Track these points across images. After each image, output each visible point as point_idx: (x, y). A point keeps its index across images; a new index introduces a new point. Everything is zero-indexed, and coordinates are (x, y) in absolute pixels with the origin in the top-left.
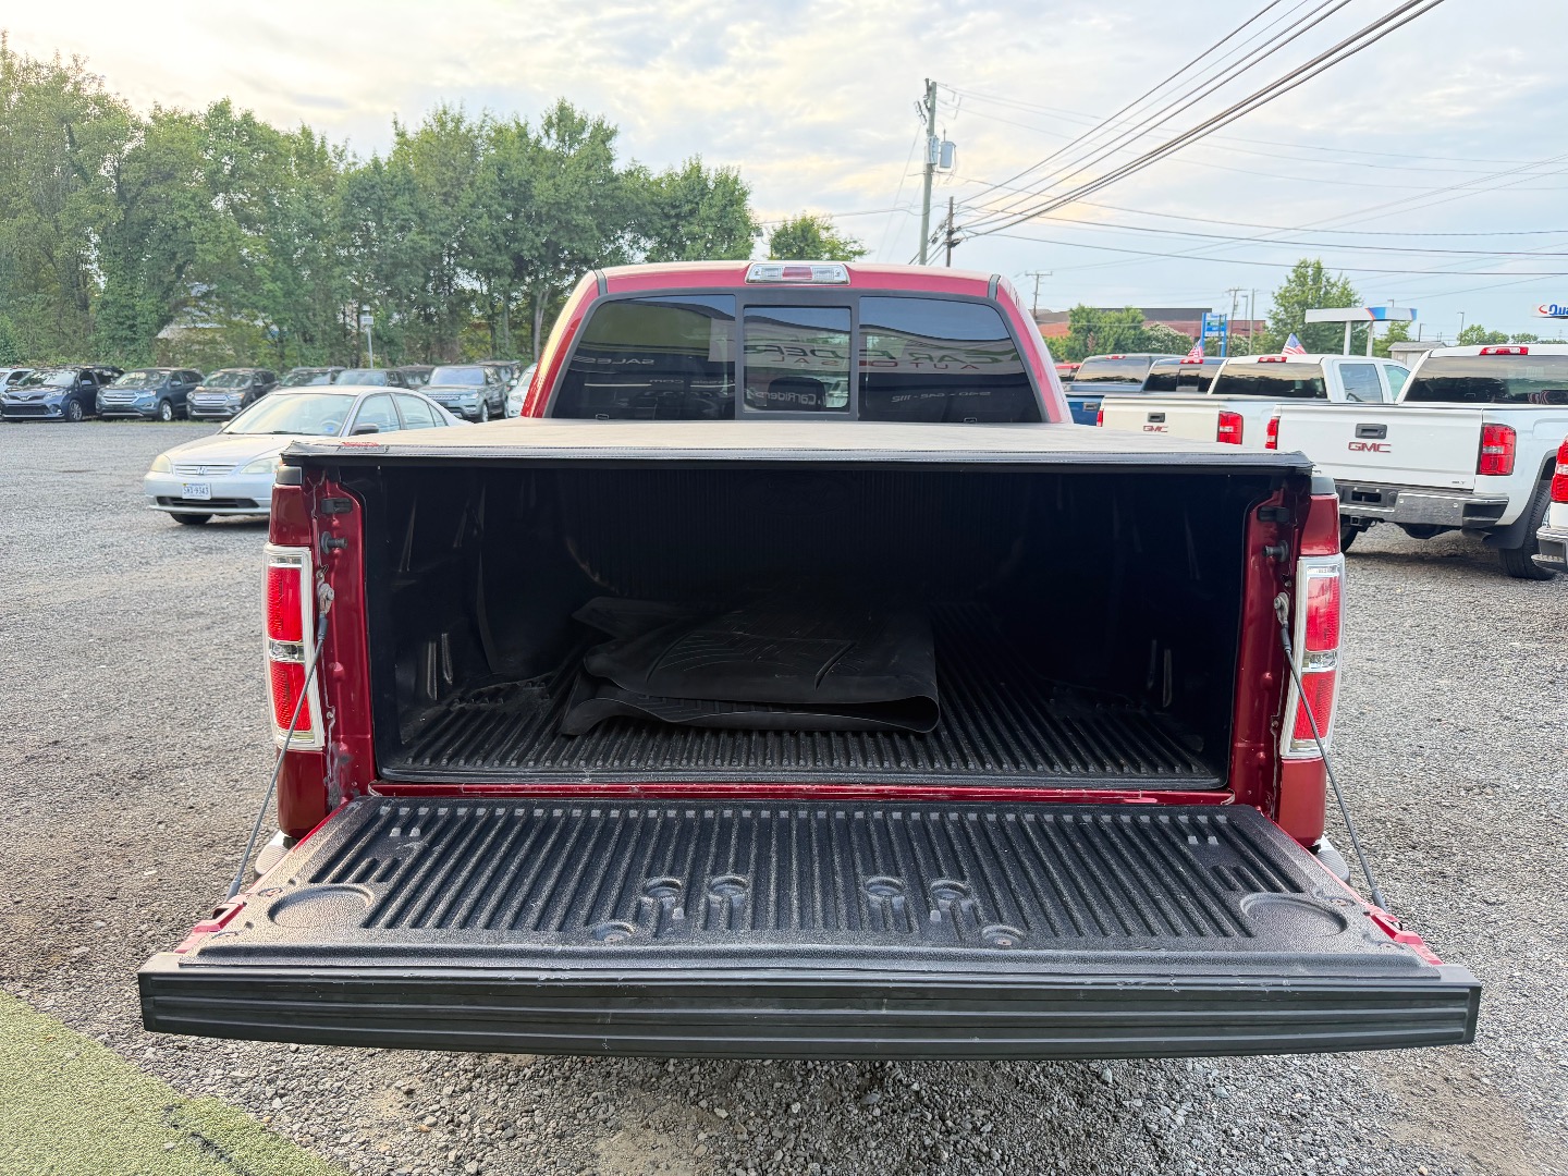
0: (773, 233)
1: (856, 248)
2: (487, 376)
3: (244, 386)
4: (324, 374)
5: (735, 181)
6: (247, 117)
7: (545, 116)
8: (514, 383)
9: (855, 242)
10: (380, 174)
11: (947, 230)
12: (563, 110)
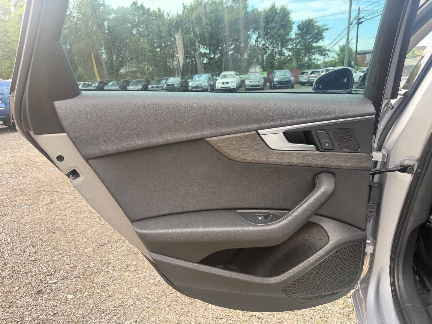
0: (298, 24)
1: (325, 28)
2: (209, 77)
3: (142, 84)
4: (164, 79)
5: (286, 9)
8: (217, 78)
9: (325, 25)
11: (357, 19)
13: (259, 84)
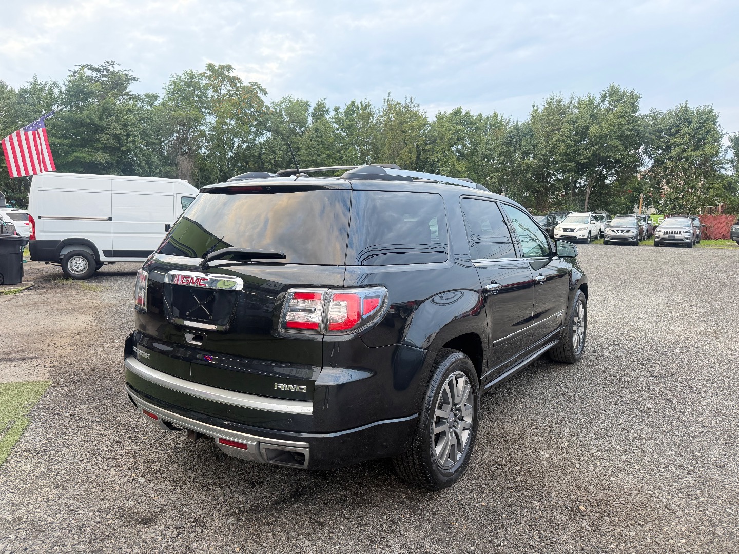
0: (733, 138)
5: (710, 111)
6: (467, 113)
7: (602, 93)
10: (518, 129)
12: (612, 89)
13: (627, 235)
